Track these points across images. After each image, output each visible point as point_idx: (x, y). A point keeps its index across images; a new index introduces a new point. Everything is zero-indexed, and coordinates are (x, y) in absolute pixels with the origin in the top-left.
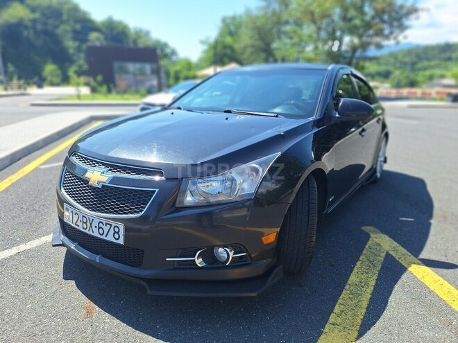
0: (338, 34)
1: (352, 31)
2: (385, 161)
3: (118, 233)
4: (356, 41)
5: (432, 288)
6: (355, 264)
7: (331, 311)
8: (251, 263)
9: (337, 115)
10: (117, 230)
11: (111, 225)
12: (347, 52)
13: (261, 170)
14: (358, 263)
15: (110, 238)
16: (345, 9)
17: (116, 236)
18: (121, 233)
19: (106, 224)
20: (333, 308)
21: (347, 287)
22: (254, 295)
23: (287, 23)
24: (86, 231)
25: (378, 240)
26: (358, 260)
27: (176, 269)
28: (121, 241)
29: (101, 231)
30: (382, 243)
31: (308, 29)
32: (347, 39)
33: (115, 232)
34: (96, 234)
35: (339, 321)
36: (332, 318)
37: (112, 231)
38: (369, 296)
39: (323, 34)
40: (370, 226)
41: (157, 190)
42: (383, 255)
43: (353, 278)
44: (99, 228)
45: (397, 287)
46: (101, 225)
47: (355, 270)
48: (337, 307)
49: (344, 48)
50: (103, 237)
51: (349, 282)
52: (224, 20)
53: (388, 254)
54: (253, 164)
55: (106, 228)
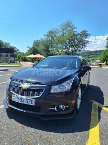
0: (68, 47)
1: (72, 46)
3: (33, 102)
4: (73, 49)
6: (91, 109)
7: (90, 122)
8: (69, 109)
9: (82, 69)
10: (32, 101)
11: (30, 100)
12: (71, 52)
13: (70, 83)
14: (92, 109)
15: (30, 104)
16: (70, 40)
17: (32, 103)
18: (34, 102)
19: (29, 100)
21: (92, 115)
22: (71, 118)
23: (53, 43)
24: (21, 103)
25: (95, 103)
26: (92, 108)
28: (34, 105)
29: (27, 102)
30: (96, 104)
31: (60, 45)
32: (71, 49)
33: (32, 102)
34: (25, 103)
35: (93, 124)
36: (91, 123)
37: (31, 102)
38: (98, 117)
41: (44, 89)
42: (98, 107)
43: (92, 113)
44: (26, 101)
46: (27, 100)
47: (92, 111)
48: (91, 120)
49: (70, 51)
50: (28, 104)
53: (99, 107)
54: (68, 82)
55: (29, 101)
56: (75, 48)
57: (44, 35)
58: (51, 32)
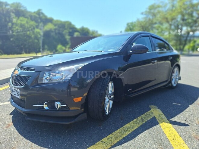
0: (180, 27)
1: (187, 24)
2: (180, 79)
4: (189, 29)
5: (165, 133)
6: (133, 119)
7: (106, 137)
8: (68, 110)
11: (17, 91)
12: (184, 34)
14: (135, 119)
15: (16, 96)
16: (183, 15)
20: (108, 135)
21: (122, 128)
23: (156, 23)
25: (153, 111)
26: (137, 118)
27: (37, 110)
28: (19, 97)
30: (155, 113)
31: (166, 25)
33: (18, 93)
34: (13, 94)
35: (106, 141)
36: (104, 139)
39: (173, 27)
40: (155, 105)
41: (31, 76)
42: (151, 117)
43: (128, 125)
45: (147, 131)
46: (14, 90)
47: (132, 122)
48: (110, 135)
51: (124, 126)
52: (128, 24)
53: (154, 117)
56: (191, 27)
57: (142, 13)
58: (152, 7)
